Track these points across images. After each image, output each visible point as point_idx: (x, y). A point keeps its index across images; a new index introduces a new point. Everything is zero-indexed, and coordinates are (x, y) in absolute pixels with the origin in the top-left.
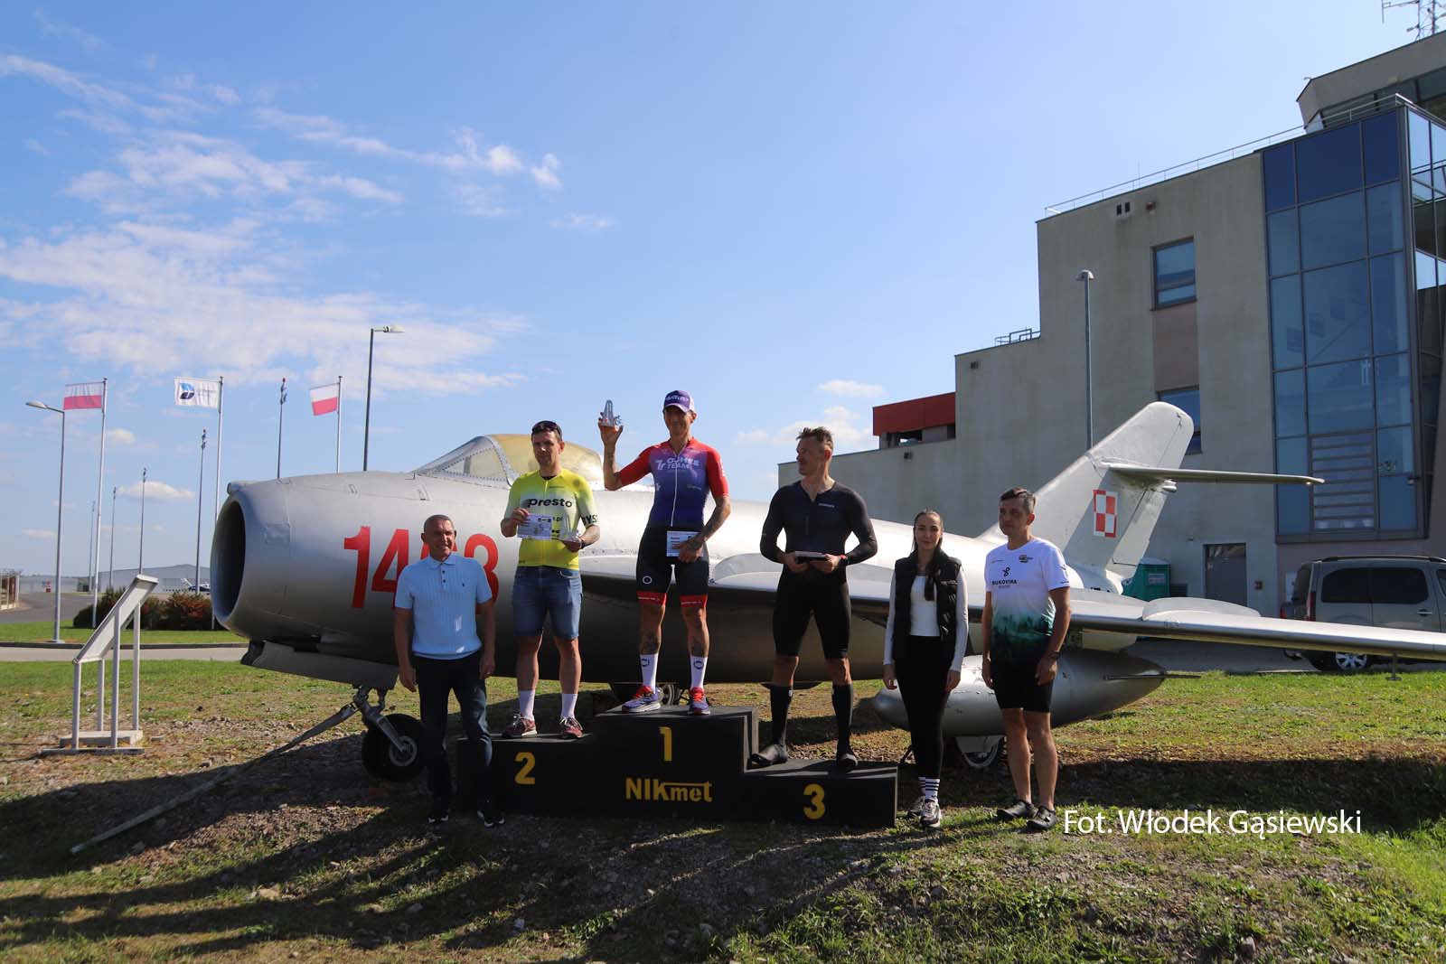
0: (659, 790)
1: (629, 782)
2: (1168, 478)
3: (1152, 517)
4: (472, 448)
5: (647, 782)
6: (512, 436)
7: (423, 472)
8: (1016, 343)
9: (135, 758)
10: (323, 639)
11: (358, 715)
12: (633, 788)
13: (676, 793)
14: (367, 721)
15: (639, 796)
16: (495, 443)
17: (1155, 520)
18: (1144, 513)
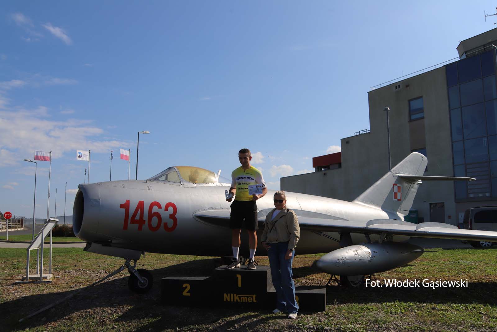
0: (237, 298)
1: (225, 295)
2: (419, 179)
3: (414, 193)
4: (168, 171)
5: (232, 295)
6: (182, 167)
7: (150, 180)
8: (361, 134)
9: (48, 285)
10: (113, 242)
11: (127, 269)
12: (226, 297)
13: (243, 299)
14: (130, 271)
15: (229, 300)
16: (176, 169)
17: (415, 194)
18: (411, 192)
